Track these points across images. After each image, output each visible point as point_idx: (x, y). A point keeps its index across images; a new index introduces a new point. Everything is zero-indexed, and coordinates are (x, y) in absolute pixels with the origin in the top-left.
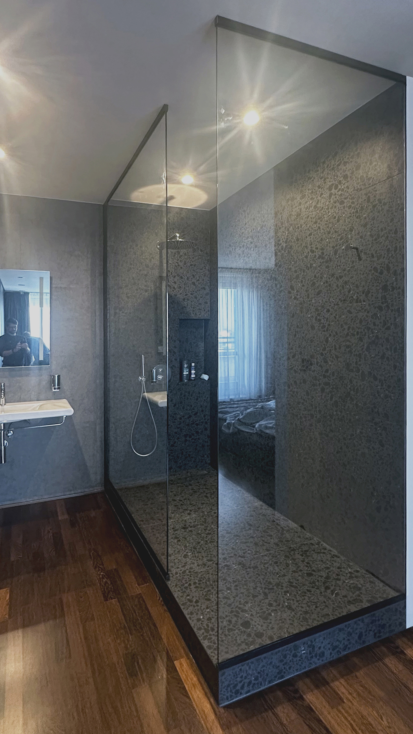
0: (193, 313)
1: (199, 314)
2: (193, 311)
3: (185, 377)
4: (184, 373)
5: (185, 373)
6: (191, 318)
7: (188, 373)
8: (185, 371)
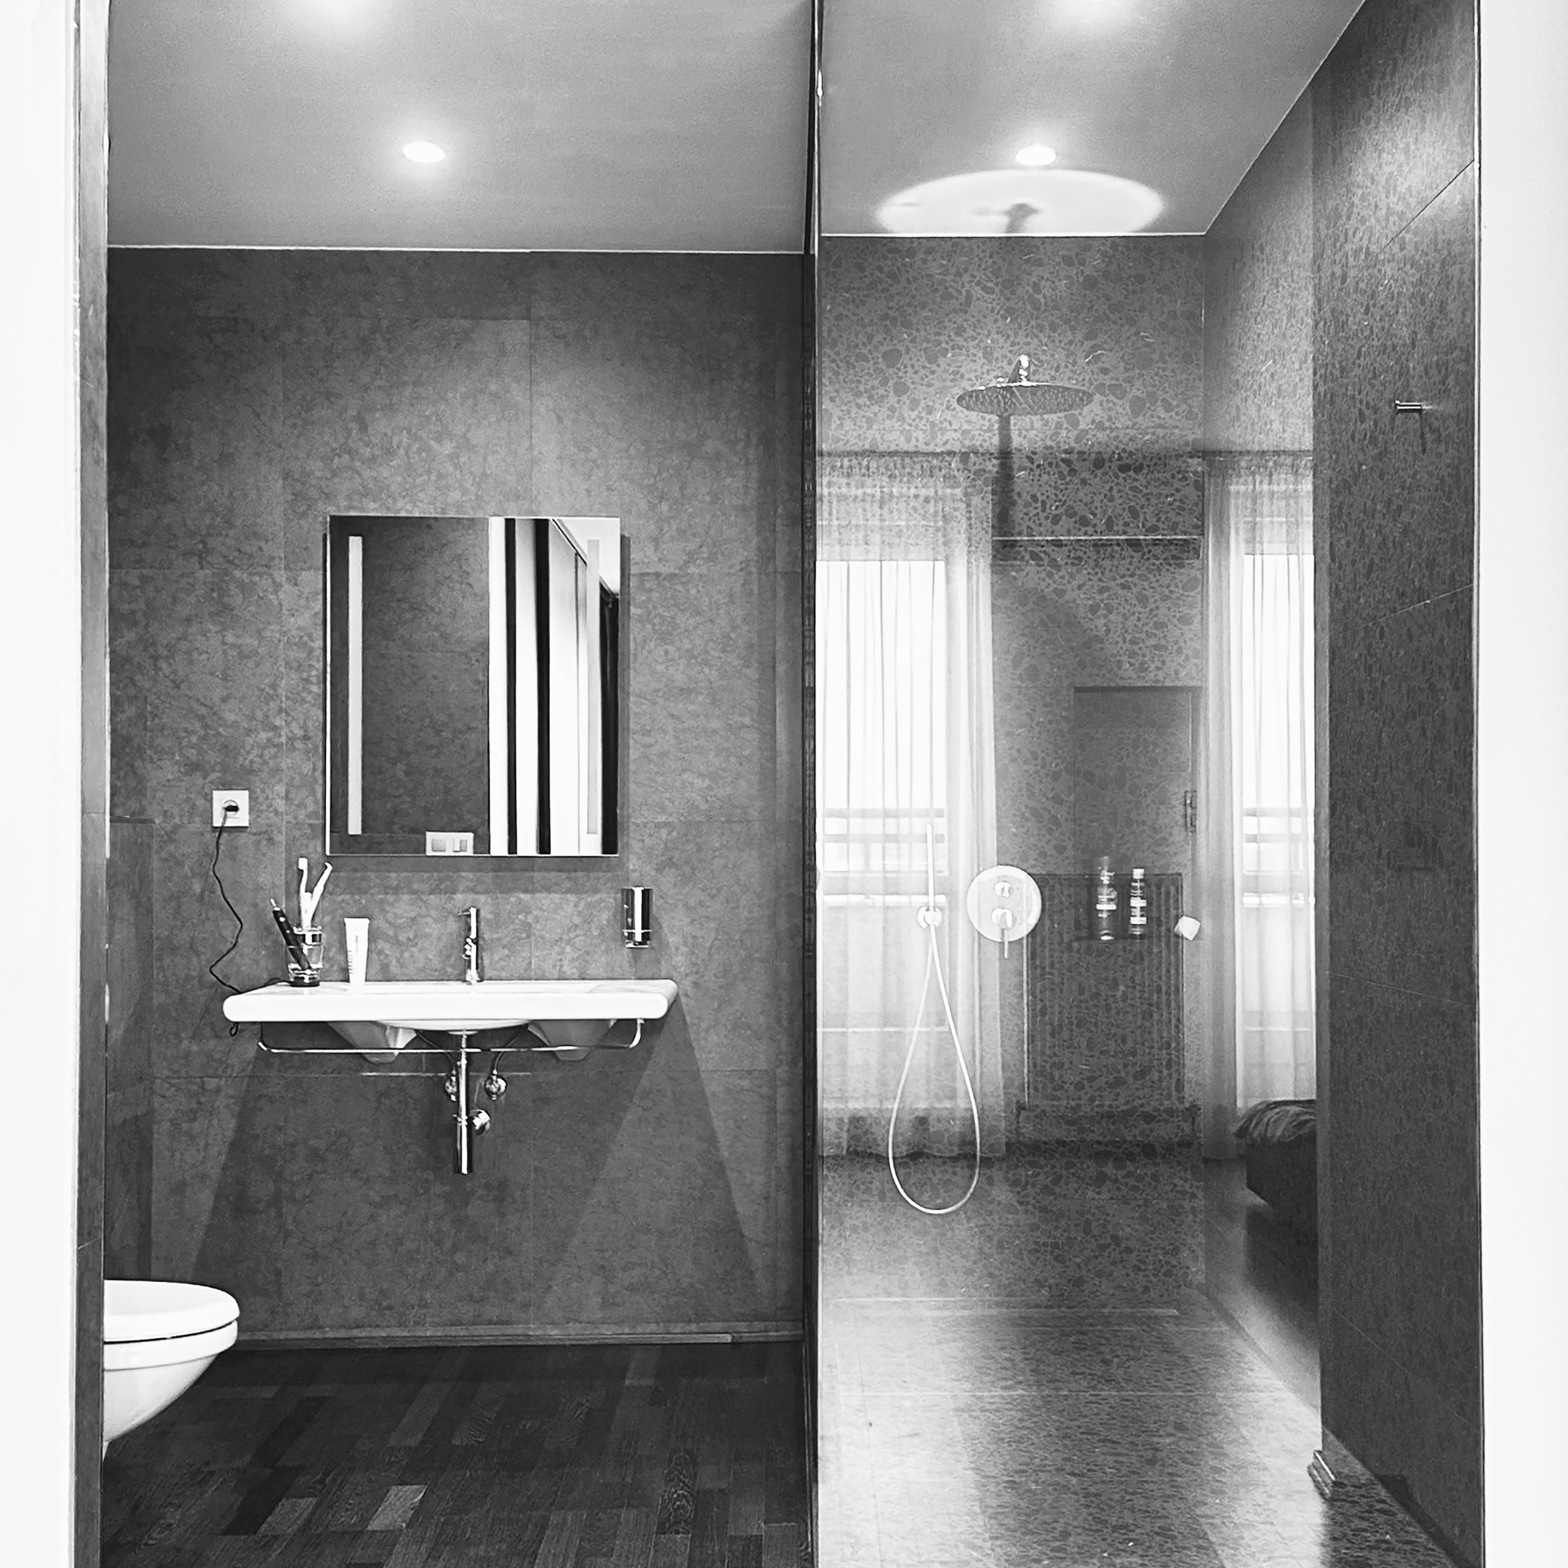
0: (1131, 665)
1: (1158, 669)
2: (1133, 654)
3: (1105, 924)
4: (1099, 907)
5: (1105, 905)
6: (1121, 683)
7: (1113, 907)
8: (1104, 898)
